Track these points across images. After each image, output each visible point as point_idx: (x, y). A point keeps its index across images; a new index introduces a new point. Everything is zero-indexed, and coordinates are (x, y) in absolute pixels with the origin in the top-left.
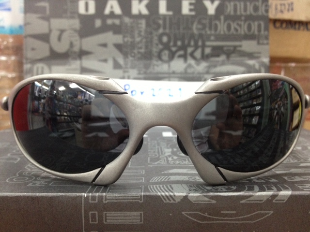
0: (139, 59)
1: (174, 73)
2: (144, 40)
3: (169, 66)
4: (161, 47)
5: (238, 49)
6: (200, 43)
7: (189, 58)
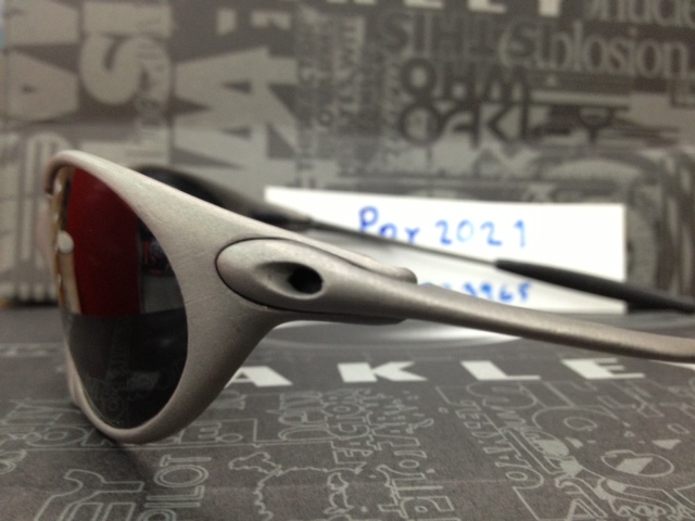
0: (344, 131)
1: (442, 175)
2: (359, 78)
3: (430, 156)
4: (406, 98)
5: (621, 115)
6: (517, 94)
7: (485, 134)
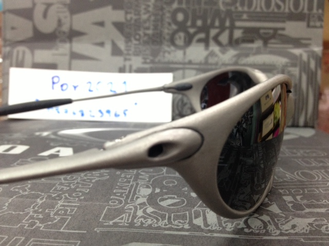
0: (146, 43)
1: (190, 62)
2: (153, 18)
3: (185, 54)
4: (174, 27)
5: (280, 32)
6: (228, 24)
7: (212, 43)
